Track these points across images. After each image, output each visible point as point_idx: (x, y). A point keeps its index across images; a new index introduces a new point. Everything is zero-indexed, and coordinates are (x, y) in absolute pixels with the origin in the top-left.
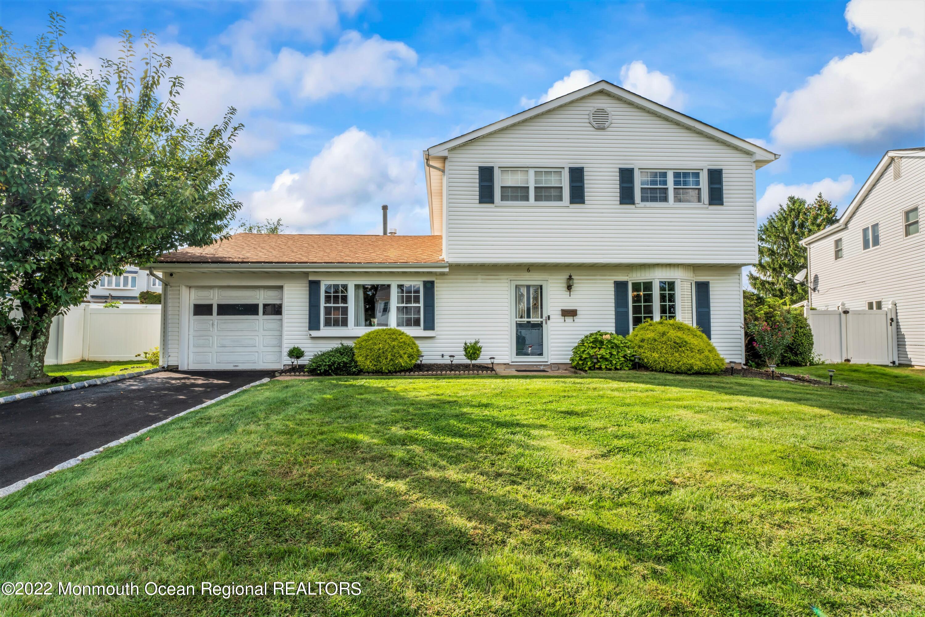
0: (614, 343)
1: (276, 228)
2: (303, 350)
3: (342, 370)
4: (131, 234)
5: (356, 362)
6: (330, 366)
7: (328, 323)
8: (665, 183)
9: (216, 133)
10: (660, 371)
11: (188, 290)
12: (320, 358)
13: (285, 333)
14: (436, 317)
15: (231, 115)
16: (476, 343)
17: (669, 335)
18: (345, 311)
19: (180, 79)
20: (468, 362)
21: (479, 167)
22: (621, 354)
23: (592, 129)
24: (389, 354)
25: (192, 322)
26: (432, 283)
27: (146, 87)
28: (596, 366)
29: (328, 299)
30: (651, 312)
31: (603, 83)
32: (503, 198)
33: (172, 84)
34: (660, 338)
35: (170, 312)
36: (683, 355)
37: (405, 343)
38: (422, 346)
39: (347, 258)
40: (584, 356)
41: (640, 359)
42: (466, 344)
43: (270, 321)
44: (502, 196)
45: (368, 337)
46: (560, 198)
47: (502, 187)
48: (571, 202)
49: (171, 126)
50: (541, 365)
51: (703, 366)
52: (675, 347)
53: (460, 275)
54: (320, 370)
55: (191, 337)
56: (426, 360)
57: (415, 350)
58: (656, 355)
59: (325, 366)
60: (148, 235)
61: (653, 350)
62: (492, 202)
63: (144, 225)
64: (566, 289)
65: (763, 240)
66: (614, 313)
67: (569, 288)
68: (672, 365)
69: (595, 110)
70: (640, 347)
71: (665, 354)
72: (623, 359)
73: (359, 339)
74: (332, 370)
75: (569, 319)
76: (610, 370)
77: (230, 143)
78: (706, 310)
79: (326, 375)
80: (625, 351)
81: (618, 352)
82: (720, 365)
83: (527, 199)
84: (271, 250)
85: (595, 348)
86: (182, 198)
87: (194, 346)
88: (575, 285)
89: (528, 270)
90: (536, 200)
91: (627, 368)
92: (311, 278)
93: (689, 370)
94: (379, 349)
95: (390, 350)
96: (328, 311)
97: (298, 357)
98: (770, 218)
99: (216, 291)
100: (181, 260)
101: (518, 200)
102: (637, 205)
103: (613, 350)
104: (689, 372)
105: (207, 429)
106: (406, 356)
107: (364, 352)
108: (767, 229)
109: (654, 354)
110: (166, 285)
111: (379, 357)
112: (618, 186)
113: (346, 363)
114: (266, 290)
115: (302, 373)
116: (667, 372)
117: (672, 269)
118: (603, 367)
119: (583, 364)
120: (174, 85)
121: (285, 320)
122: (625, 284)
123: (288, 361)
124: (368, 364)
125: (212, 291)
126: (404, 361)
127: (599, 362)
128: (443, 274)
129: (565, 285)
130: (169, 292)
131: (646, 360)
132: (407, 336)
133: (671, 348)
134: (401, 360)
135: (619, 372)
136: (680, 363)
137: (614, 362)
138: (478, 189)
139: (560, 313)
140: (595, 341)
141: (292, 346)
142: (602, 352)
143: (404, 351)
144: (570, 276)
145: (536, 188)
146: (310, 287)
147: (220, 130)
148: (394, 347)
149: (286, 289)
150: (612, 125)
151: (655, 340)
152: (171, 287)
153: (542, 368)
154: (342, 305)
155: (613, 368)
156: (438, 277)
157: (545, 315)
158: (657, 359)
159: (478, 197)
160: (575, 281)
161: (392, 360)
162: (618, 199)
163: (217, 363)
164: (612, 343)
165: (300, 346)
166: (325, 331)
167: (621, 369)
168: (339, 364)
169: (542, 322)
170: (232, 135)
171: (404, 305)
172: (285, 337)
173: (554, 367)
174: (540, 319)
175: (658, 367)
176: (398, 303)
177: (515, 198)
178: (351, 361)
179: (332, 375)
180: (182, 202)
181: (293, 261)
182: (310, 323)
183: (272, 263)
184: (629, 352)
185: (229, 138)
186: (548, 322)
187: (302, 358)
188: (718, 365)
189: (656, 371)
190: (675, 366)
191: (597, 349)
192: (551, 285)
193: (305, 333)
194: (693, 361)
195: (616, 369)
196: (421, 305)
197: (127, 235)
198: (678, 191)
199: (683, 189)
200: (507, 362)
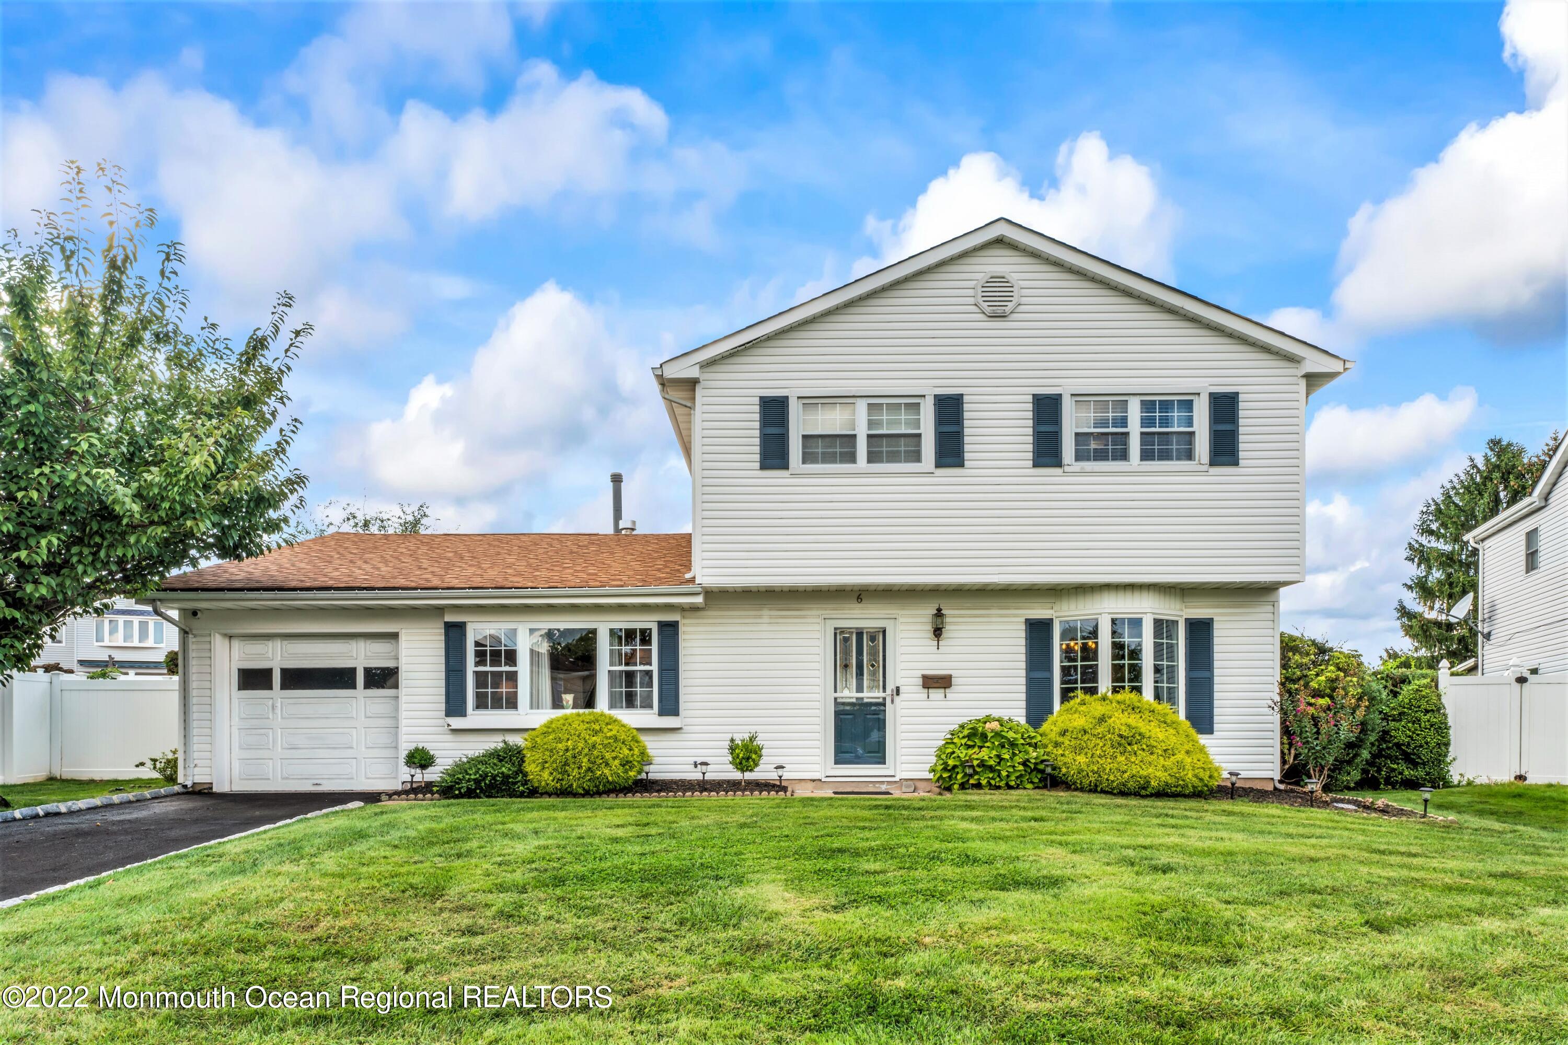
0: (1006, 738)
1: (417, 522)
2: (432, 753)
3: (499, 790)
4: (103, 537)
5: (525, 775)
6: (476, 781)
7: (481, 704)
8: (1124, 422)
9: (258, 344)
10: (1090, 791)
11: (227, 641)
12: (461, 768)
13: (403, 722)
14: (682, 691)
15: (286, 309)
16: (752, 739)
17: (1110, 721)
18: (512, 678)
19: (178, 247)
20: (737, 775)
21: (761, 398)
22: (1018, 759)
23: (981, 317)
24: (585, 760)
25: (235, 702)
26: (674, 625)
27: (113, 265)
28: (972, 781)
29: (481, 657)
30: (1095, 679)
31: (1002, 224)
32: (808, 458)
33: (163, 256)
34: (1094, 727)
35: (194, 685)
36: (1133, 759)
37: (616, 739)
38: (652, 744)
39: (515, 579)
40: (951, 762)
41: (1054, 769)
42: (732, 740)
43: (377, 700)
44: (804, 453)
45: (548, 729)
46: (916, 456)
47: (804, 437)
48: (938, 465)
49: (175, 332)
50: (883, 782)
51: (1171, 781)
52: (1120, 744)
53: (728, 609)
54: (459, 789)
55: (235, 732)
56: (657, 772)
57: (636, 751)
58: (1081, 759)
59: (469, 780)
60: (132, 540)
61: (1078, 750)
62: (785, 466)
63: (125, 521)
64: (931, 635)
65: (1431, 532)
66: (1023, 681)
67: (938, 632)
68: (1112, 778)
69: (989, 276)
70: (1057, 745)
71: (1100, 756)
72: (1021, 768)
73: (533, 733)
74: (481, 789)
75: (936, 694)
76: (999, 788)
77: (287, 361)
78: (1206, 674)
79: (470, 797)
80: (1027, 752)
81: (1014, 754)
82: (1206, 778)
83: (851, 457)
84: (380, 565)
85: (973, 747)
86: (187, 470)
87: (241, 748)
88: (948, 627)
89: (859, 599)
90: (870, 460)
91: (1030, 786)
92: (449, 618)
93: (1144, 788)
94: (567, 750)
95: (586, 750)
96: (481, 679)
97: (423, 767)
98: (1449, 486)
99: (278, 643)
100: (211, 585)
101: (834, 462)
102: (1067, 469)
103: (1004, 751)
104: (1143, 792)
105: (211, 869)
106: (617, 762)
107: (538, 756)
108: (1439, 511)
109: (1078, 758)
110: (186, 632)
111: (566, 764)
112: (1030, 431)
113: (508, 777)
114: (369, 642)
115: (429, 796)
116: (1103, 792)
117: (1137, 594)
118: (984, 782)
119: (950, 777)
120: (168, 258)
121: (403, 699)
122: (1047, 624)
123: (405, 774)
124: (546, 778)
125: (270, 644)
126: (611, 772)
127: (976, 773)
128: (694, 609)
129: (929, 628)
130: (192, 647)
131: (1064, 770)
132: (623, 726)
133: (1112, 746)
134: (607, 771)
135: (1012, 792)
136: (1126, 775)
137: (1004, 773)
138: (757, 441)
139: (920, 681)
140: (973, 734)
141: (412, 747)
142: (984, 754)
143: (614, 754)
144: (939, 610)
145: (869, 436)
146: (447, 635)
147: (264, 338)
148: (594, 746)
149: (403, 637)
150: (1022, 308)
151: (1085, 732)
152: (195, 636)
153: (883, 788)
154: (508, 668)
155: (1002, 784)
156: (687, 614)
157: (890, 687)
158: (1084, 767)
159: (757, 457)
160: (948, 620)
161: (589, 769)
162: (1030, 455)
163: (283, 779)
164: (1003, 737)
165: (428, 746)
166: (476, 718)
167: (1017, 787)
168: (494, 777)
169: (884, 699)
170: (291, 345)
171: (623, 668)
172: (403, 730)
173: (907, 787)
174: (882, 694)
175: (1086, 782)
176: (611, 665)
177: (829, 458)
178: (517, 773)
179: (480, 798)
180: (187, 476)
181: (413, 585)
182: (448, 701)
183: (373, 589)
184: (1035, 754)
185: (287, 351)
186: (897, 699)
187: (430, 769)
188: (1201, 780)
189: (1082, 790)
190: (1116, 779)
191: (976, 749)
192: (902, 627)
193: (441, 722)
194: (1150, 770)
195: (1009, 787)
196: (654, 667)
197: (98, 539)
198: (1149, 438)
199: (1159, 433)
200: (816, 776)
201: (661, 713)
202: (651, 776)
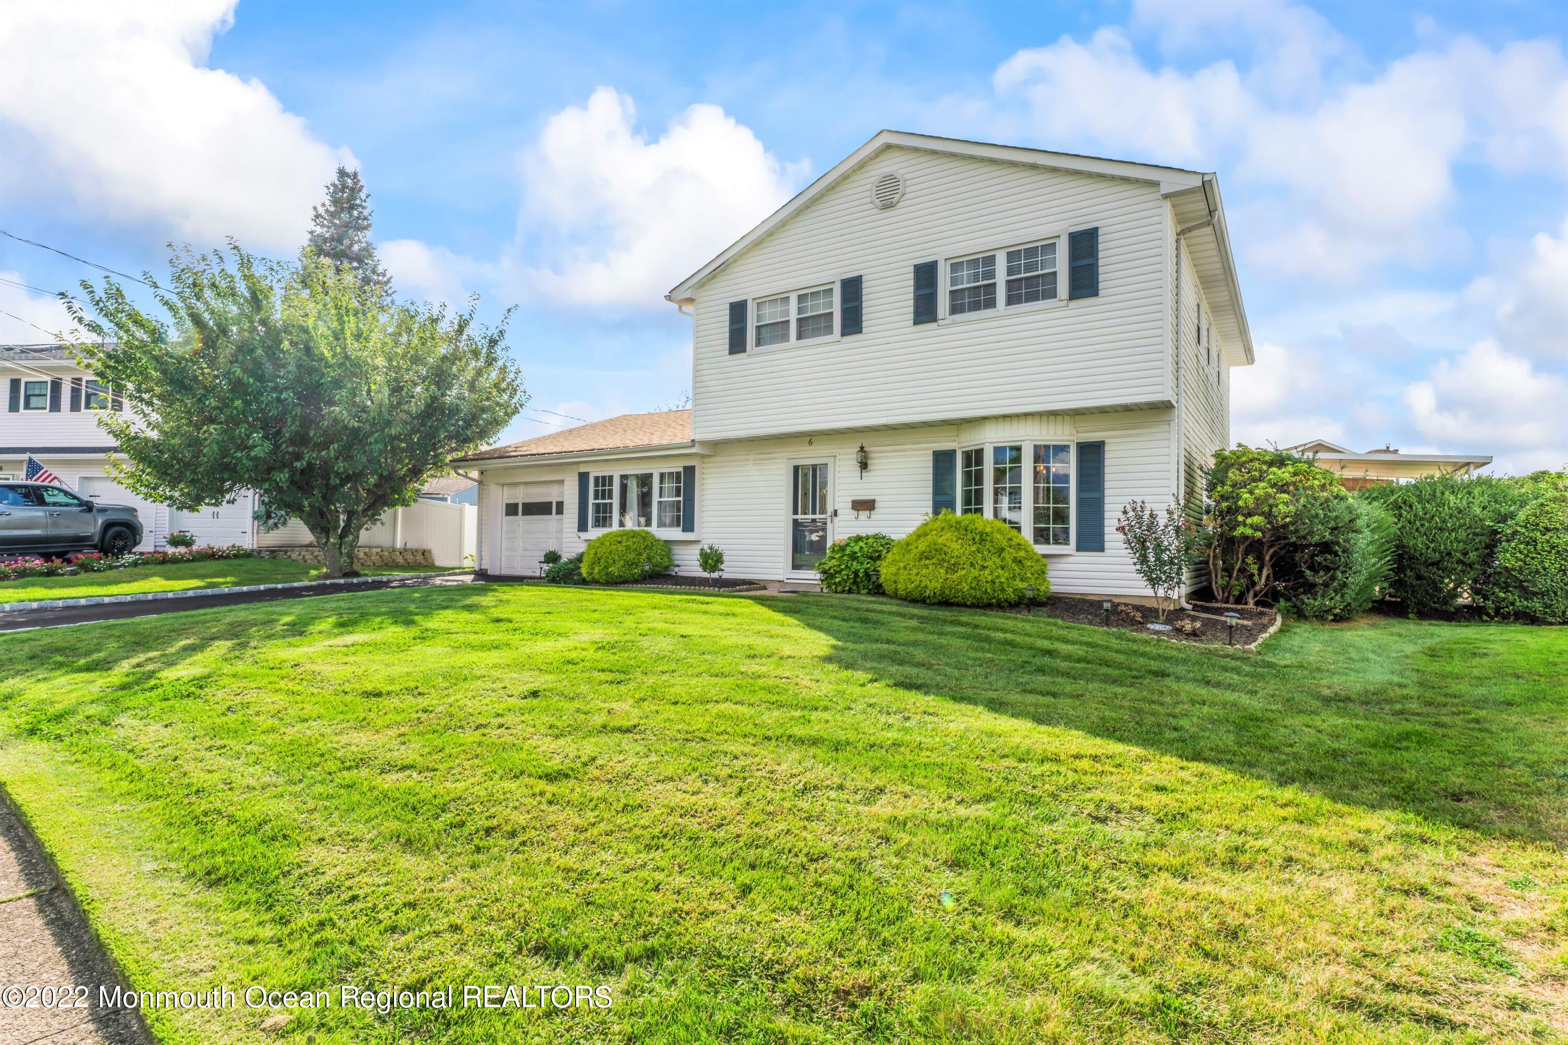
7: (595, 523)
8: (991, 274)
11: (497, 488)
13: (564, 535)
14: (699, 514)
16: (719, 548)
18: (611, 508)
20: (706, 575)
21: (730, 304)
23: (875, 211)
25: (504, 523)
26: (693, 468)
29: (597, 494)
31: (886, 134)
32: (759, 343)
35: (482, 512)
37: (661, 548)
44: (756, 339)
45: (603, 541)
46: (829, 331)
47: (756, 326)
48: (845, 334)
62: (744, 350)
64: (859, 468)
66: (931, 503)
67: (864, 466)
69: (881, 176)
75: (864, 515)
78: (1097, 494)
81: (850, 565)
83: (787, 338)
87: (506, 549)
88: (870, 461)
89: (810, 442)
90: (799, 338)
92: (583, 471)
96: (596, 508)
97: (554, 562)
99: (521, 488)
101: (777, 342)
102: (940, 322)
103: (845, 562)
110: (480, 484)
112: (914, 295)
114: (556, 485)
121: (565, 521)
122: (951, 454)
125: (515, 489)
128: (706, 456)
129: (857, 463)
130: (482, 492)
132: (665, 540)
138: (728, 335)
139: (850, 505)
144: (862, 448)
145: (798, 320)
146: (581, 482)
149: (564, 482)
150: (906, 197)
152: (484, 486)
154: (609, 501)
156: (706, 460)
157: (830, 510)
159: (728, 346)
160: (871, 455)
162: (911, 316)
163: (521, 568)
166: (592, 533)
169: (825, 520)
171: (666, 499)
172: (564, 540)
174: (825, 516)
176: (659, 497)
177: (773, 341)
182: (581, 523)
186: (834, 519)
192: (839, 463)
193: (576, 535)
196: (681, 498)
198: (1015, 285)
199: (1026, 279)
200: (780, 578)
201: (684, 530)
202: (680, 574)
